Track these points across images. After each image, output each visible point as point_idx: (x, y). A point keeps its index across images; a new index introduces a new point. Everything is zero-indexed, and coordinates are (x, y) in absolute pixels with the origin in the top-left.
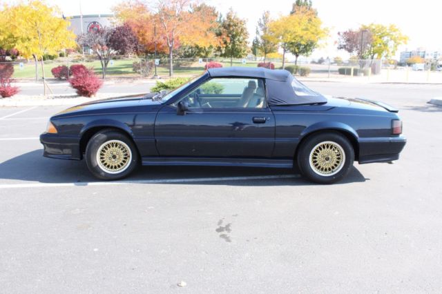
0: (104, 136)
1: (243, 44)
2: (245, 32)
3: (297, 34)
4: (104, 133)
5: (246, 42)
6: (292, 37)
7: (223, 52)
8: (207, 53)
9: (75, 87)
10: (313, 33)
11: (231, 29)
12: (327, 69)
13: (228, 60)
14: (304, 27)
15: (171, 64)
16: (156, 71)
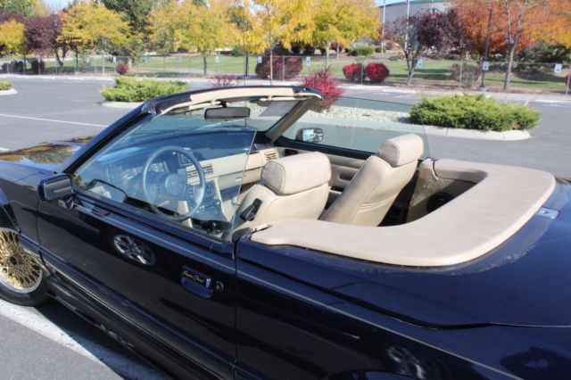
15: (510, 70)
16: (483, 79)
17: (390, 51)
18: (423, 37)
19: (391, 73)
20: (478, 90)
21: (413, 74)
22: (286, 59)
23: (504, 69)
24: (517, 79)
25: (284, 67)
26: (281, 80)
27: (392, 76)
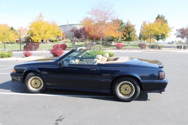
0: (33, 74)
1: (133, 35)
2: (134, 30)
3: (156, 31)
4: (33, 73)
5: (135, 35)
6: (154, 32)
7: (125, 39)
8: (117, 39)
9: (53, 53)
10: (163, 30)
11: (128, 29)
12: (170, 46)
13: (127, 42)
14: (159, 28)
15: (101, 44)
16: (94, 47)
17: (64, 40)
18: (76, 36)
19: (67, 47)
20: (93, 50)
21: (74, 46)
22: (34, 44)
23: (99, 44)
24: (102, 46)
25: (34, 46)
26: (33, 51)
27: (68, 47)
